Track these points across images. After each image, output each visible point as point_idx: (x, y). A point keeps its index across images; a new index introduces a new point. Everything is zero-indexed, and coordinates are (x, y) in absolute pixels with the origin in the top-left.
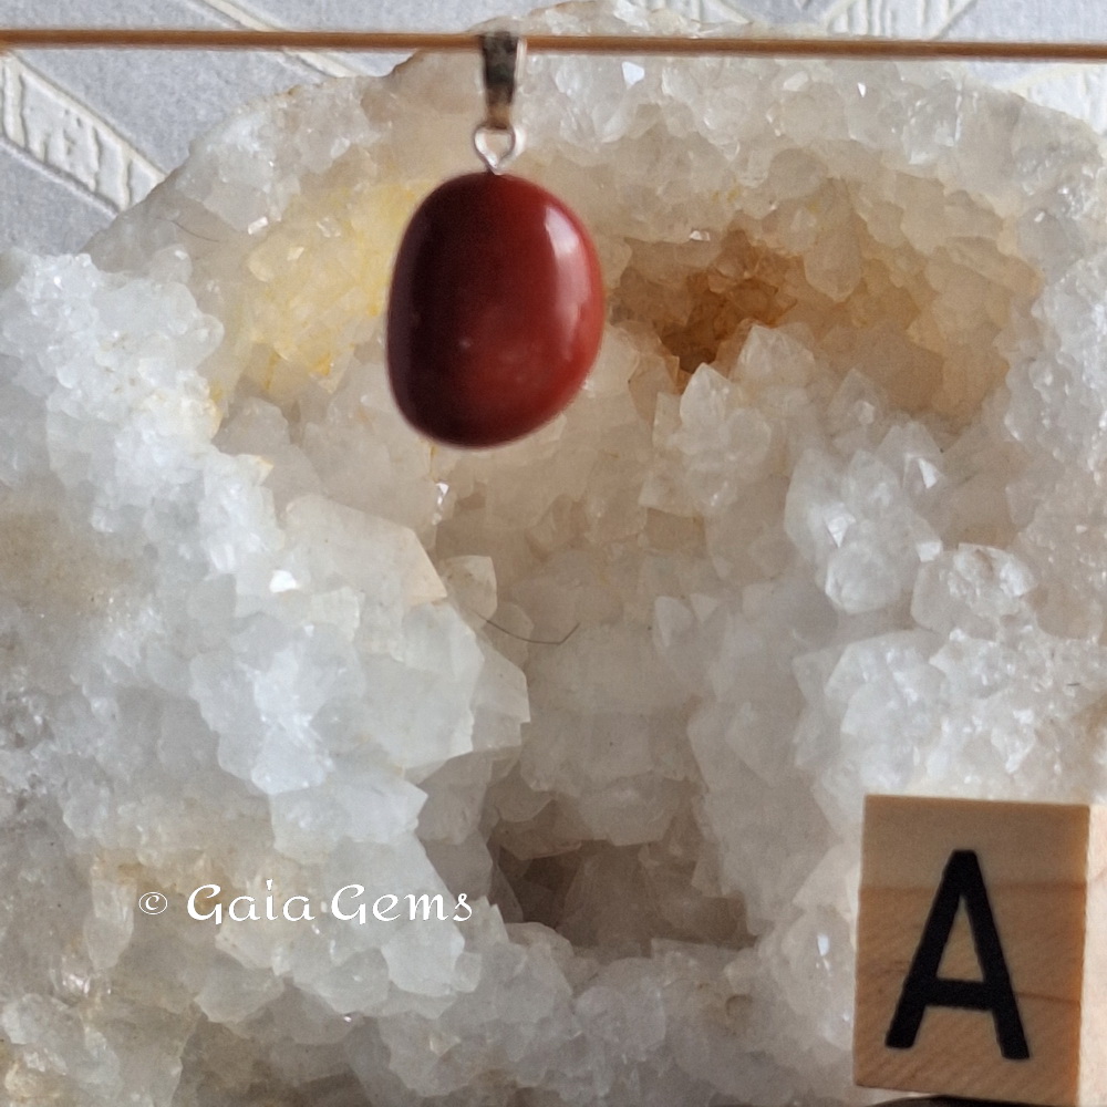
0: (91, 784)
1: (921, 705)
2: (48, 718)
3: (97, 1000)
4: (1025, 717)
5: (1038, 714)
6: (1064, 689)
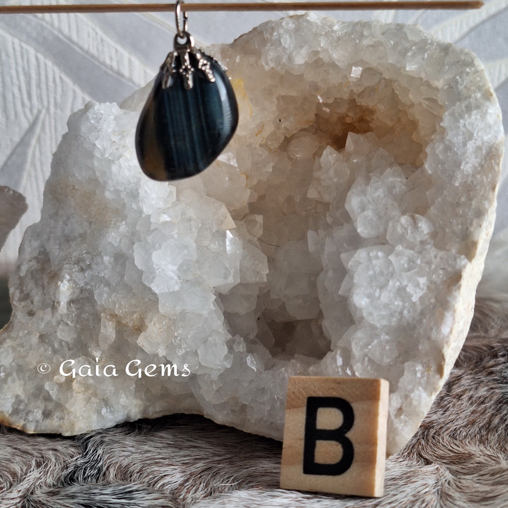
2: (91, 262)
4: (423, 280)
5: (428, 280)
6: (439, 270)
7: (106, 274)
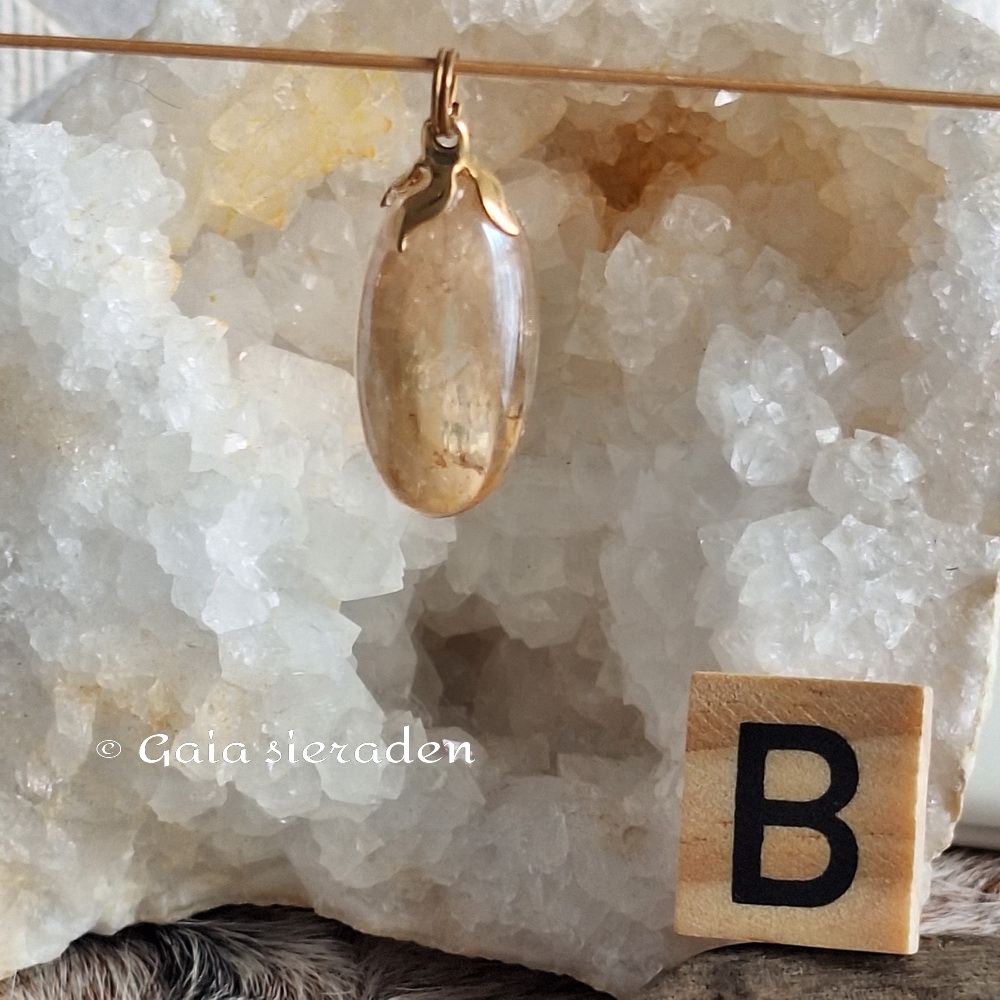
0: (56, 615)
1: (812, 584)
2: (17, 552)
3: (59, 800)
4: (906, 597)
5: (918, 594)
6: (944, 574)
7: (65, 584)
